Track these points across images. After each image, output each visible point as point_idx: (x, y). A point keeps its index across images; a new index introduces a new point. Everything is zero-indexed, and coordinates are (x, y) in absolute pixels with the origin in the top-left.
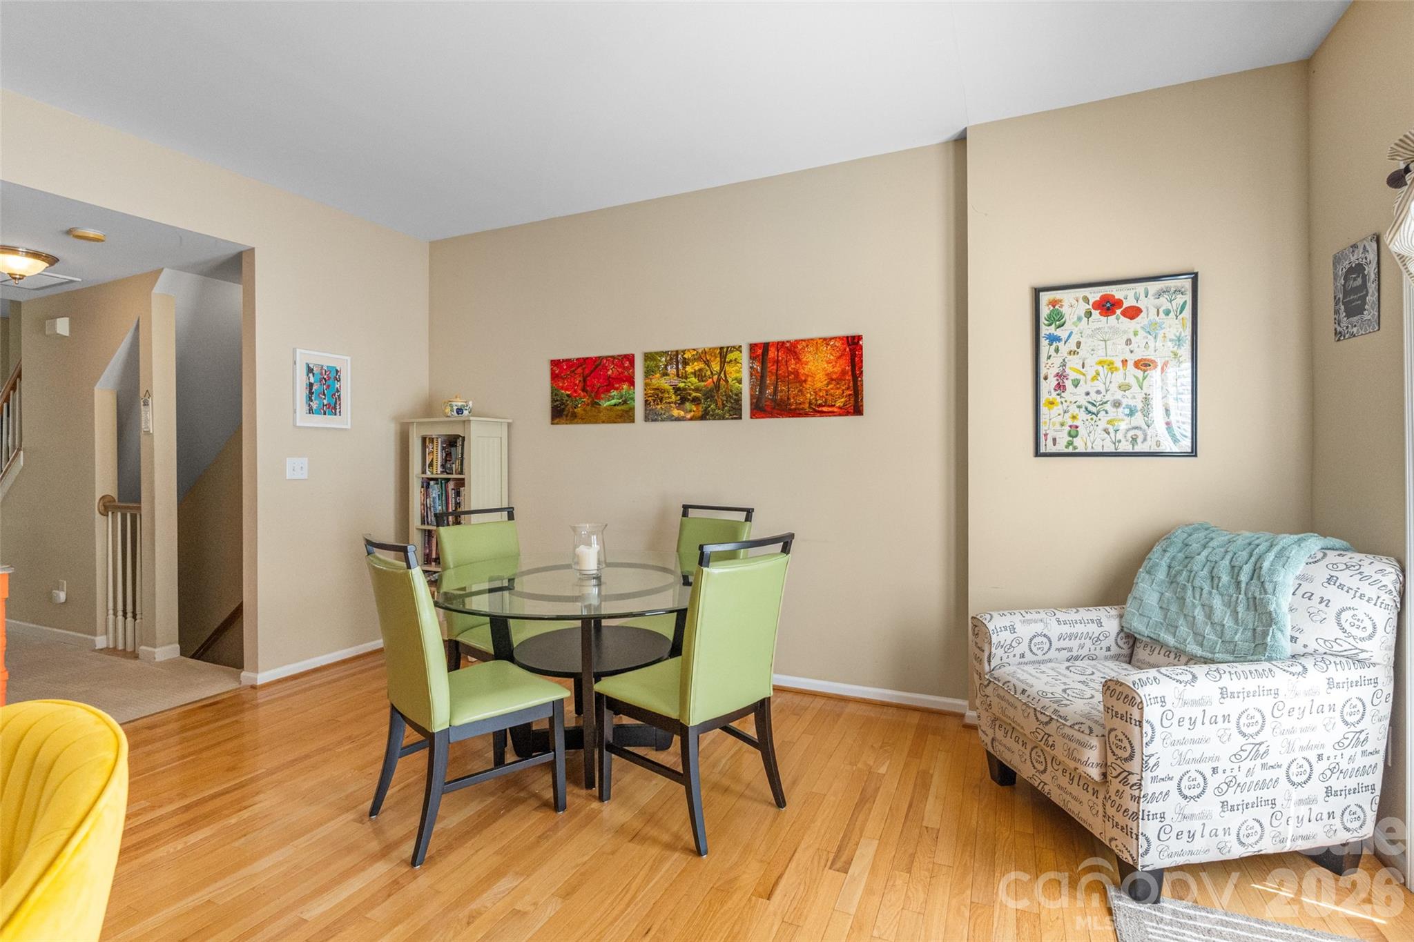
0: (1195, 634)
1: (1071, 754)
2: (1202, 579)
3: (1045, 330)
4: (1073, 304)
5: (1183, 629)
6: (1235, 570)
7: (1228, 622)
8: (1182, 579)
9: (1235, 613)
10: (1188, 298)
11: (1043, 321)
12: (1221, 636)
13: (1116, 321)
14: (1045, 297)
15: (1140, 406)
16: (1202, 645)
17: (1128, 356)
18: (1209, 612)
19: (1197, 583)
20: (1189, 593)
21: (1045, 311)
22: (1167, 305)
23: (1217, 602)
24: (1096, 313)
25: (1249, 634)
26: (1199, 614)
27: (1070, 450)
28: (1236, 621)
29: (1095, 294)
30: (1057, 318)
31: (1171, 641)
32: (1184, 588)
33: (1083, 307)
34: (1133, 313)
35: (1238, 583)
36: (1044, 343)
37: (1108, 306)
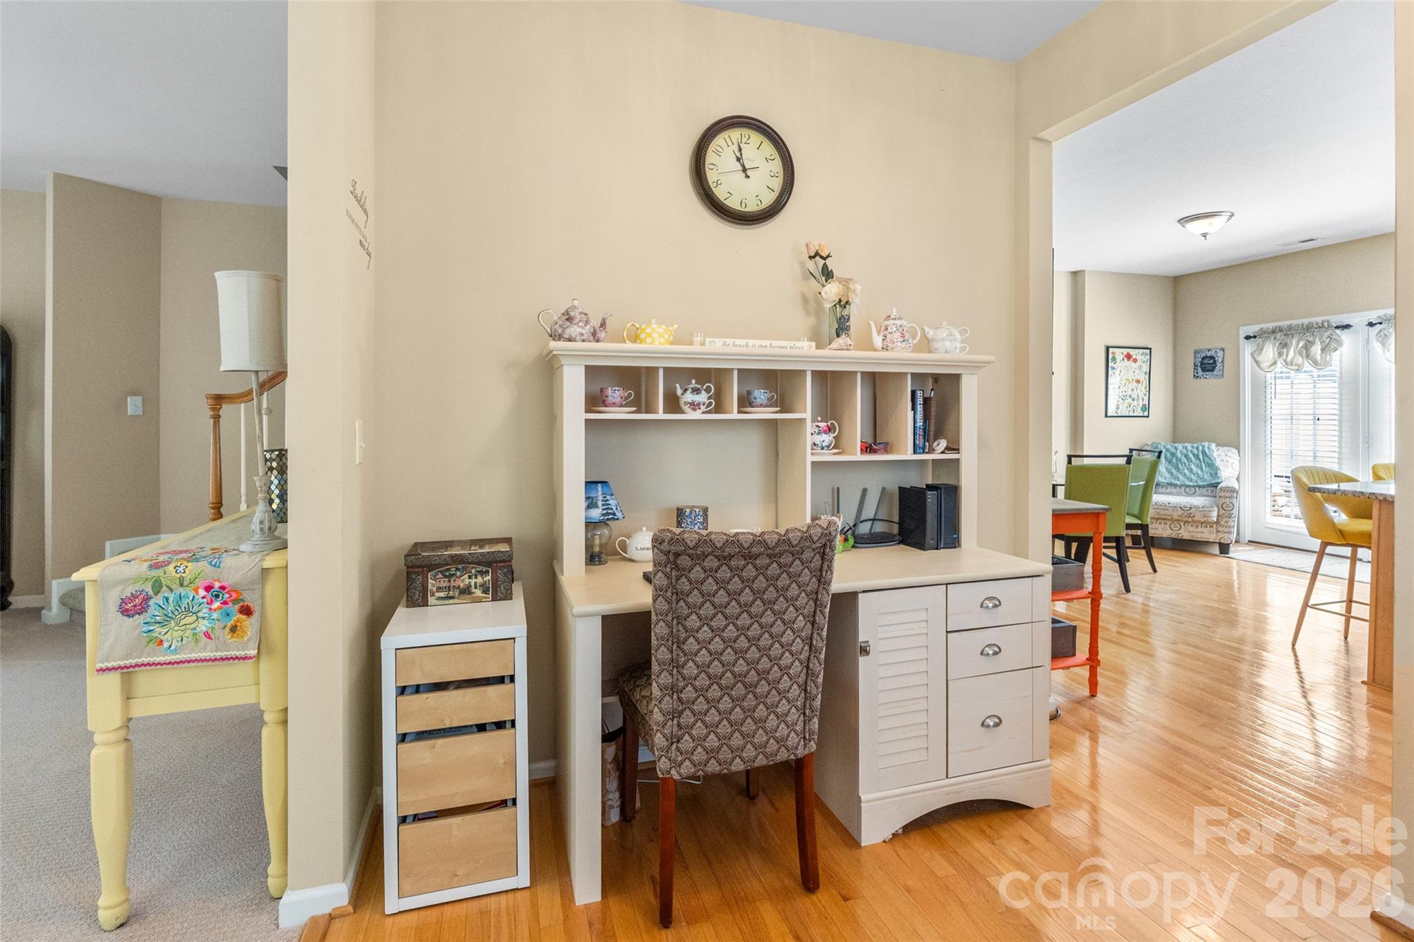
0: (1187, 478)
1: (1205, 516)
2: (1184, 459)
3: (1111, 364)
4: (1119, 354)
5: (1181, 478)
6: (1197, 457)
7: (1200, 472)
8: (1174, 460)
9: (1201, 469)
10: (1149, 357)
11: (1110, 361)
12: (1199, 476)
13: (1130, 363)
14: (1111, 350)
15: (1136, 397)
16: (1191, 481)
17: (1133, 377)
18: (1191, 471)
19: (1183, 461)
20: (1180, 465)
21: (1110, 356)
22: (1144, 359)
23: (1193, 467)
24: (1125, 359)
25: (1209, 475)
26: (1186, 471)
27: (1116, 415)
28: (1202, 471)
29: (1125, 351)
30: (1114, 359)
31: (1179, 483)
32: (1177, 464)
33: (1122, 356)
34: (1135, 361)
35: (1199, 459)
36: (1110, 369)
37: (1129, 357)
